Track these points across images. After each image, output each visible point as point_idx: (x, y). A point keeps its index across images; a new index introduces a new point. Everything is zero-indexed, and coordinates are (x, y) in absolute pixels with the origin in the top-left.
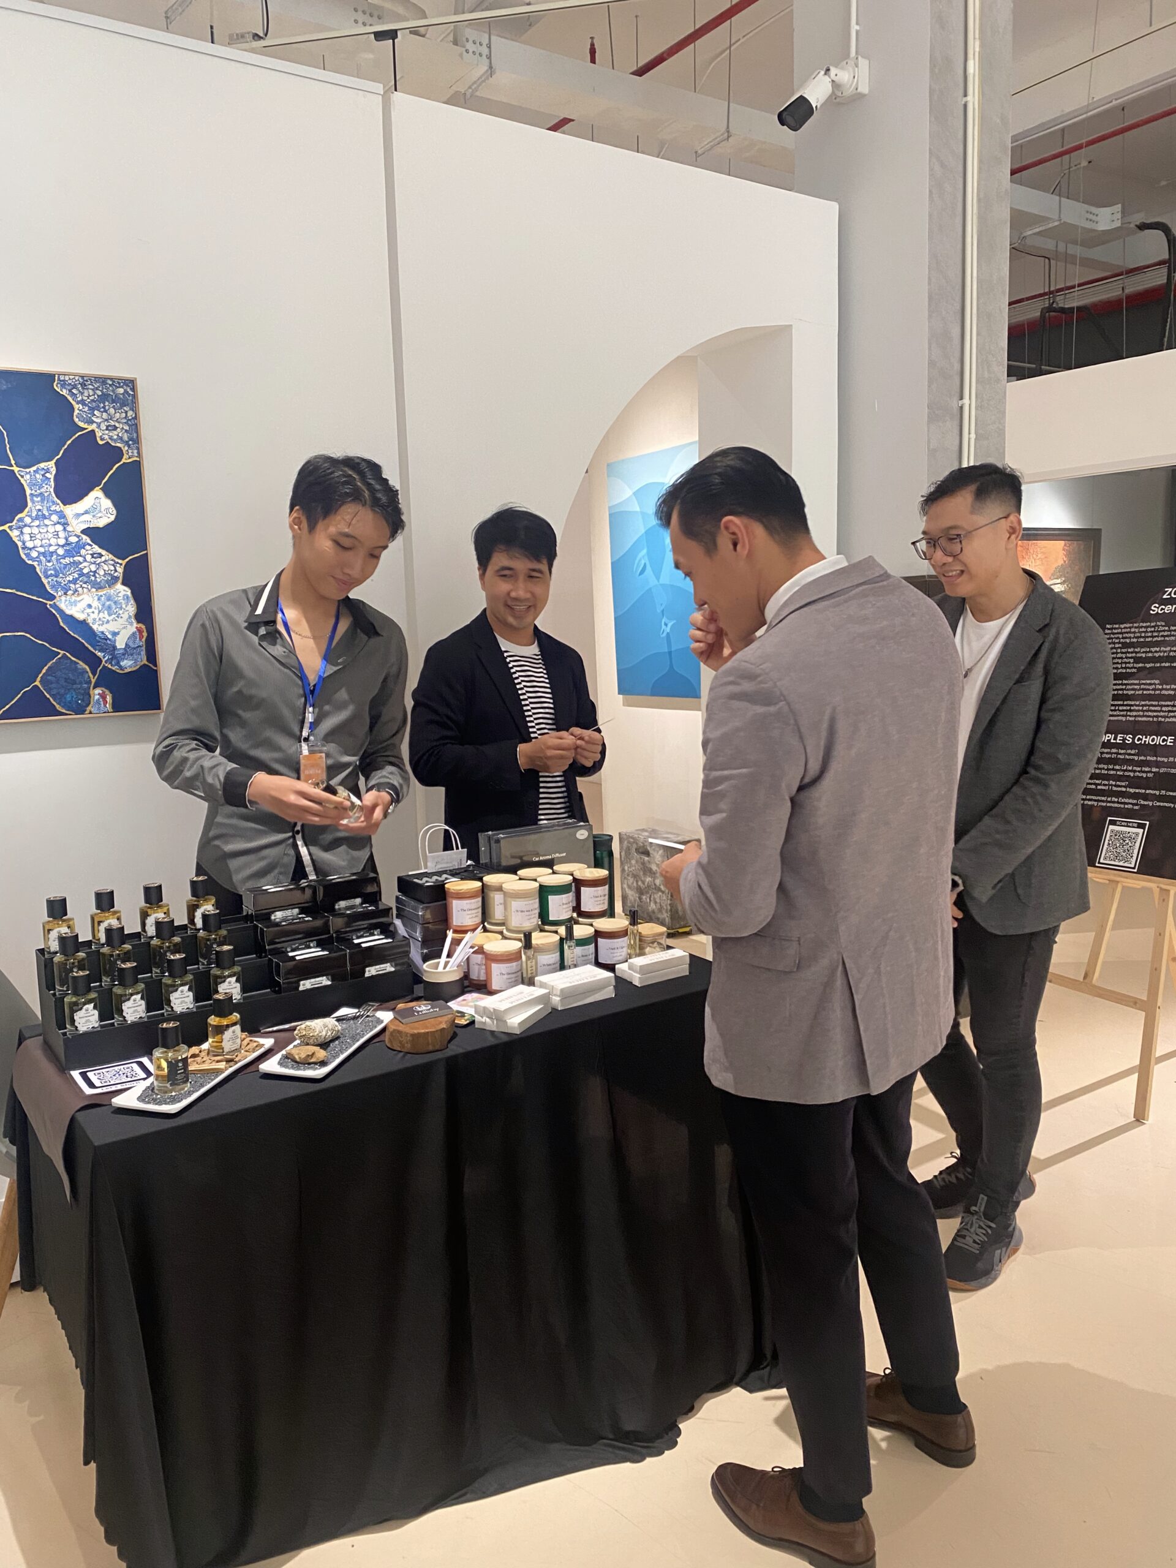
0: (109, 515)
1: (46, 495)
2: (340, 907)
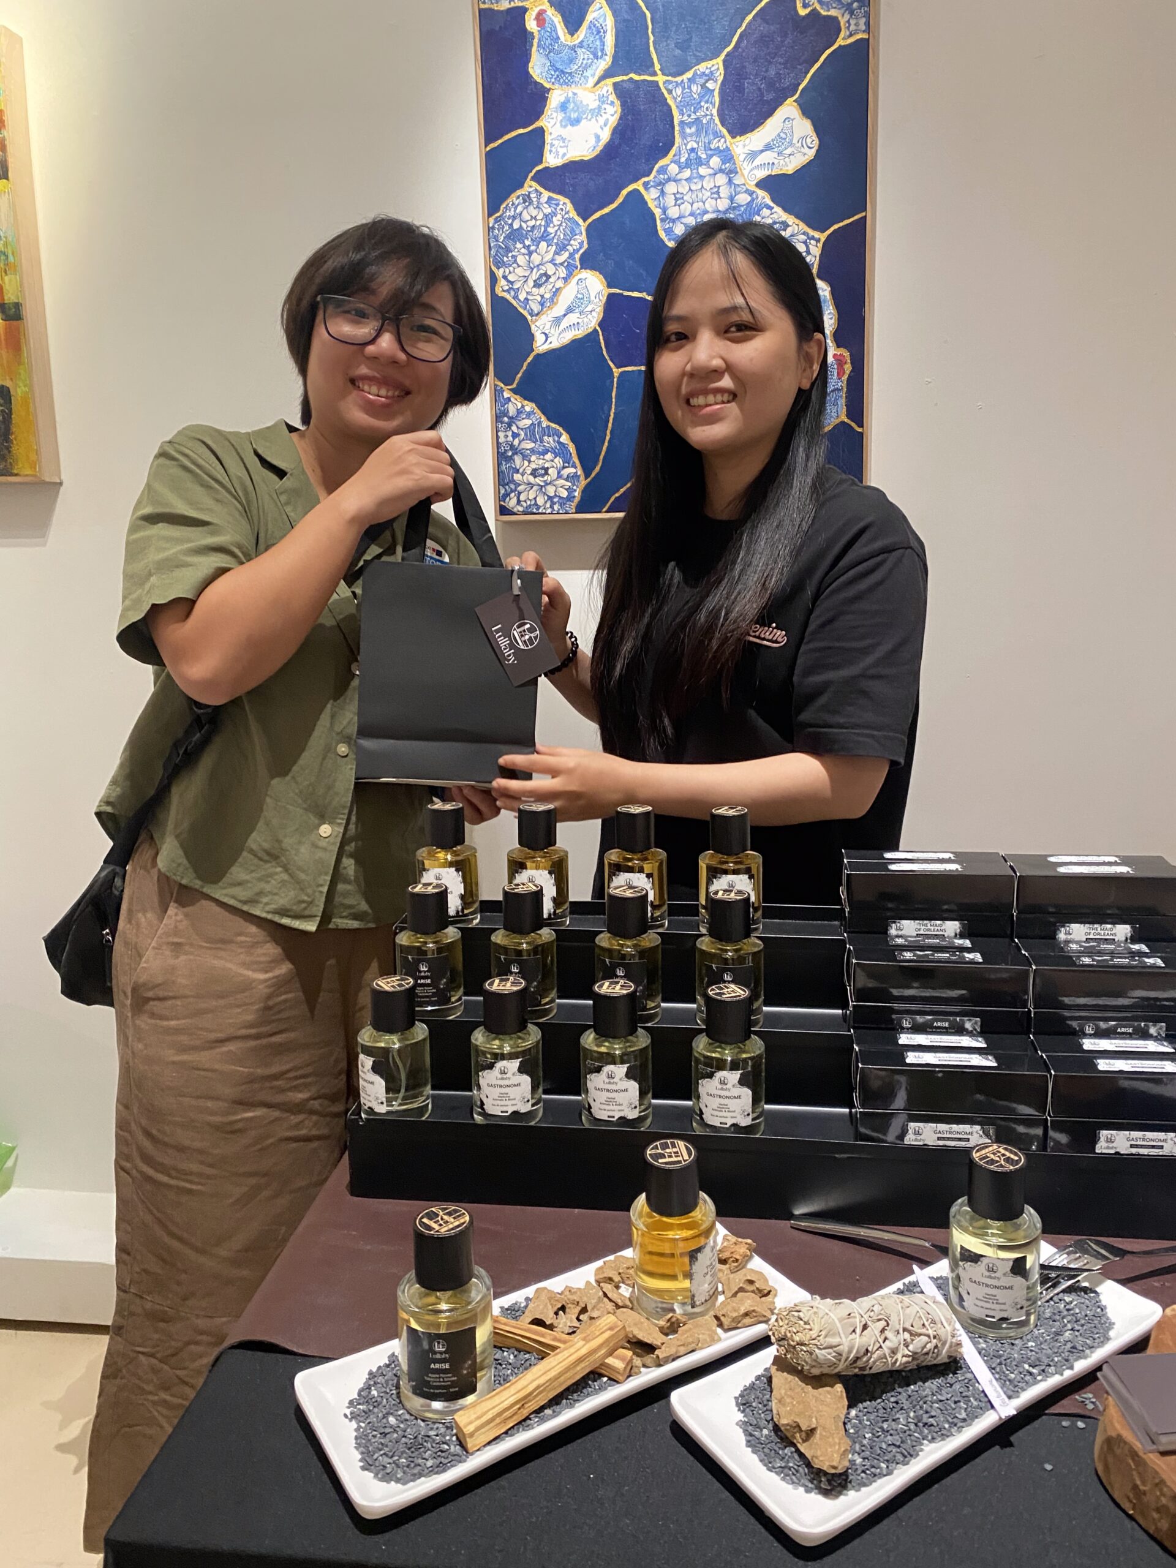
0: (806, 150)
1: (704, 121)
2: (1069, 937)
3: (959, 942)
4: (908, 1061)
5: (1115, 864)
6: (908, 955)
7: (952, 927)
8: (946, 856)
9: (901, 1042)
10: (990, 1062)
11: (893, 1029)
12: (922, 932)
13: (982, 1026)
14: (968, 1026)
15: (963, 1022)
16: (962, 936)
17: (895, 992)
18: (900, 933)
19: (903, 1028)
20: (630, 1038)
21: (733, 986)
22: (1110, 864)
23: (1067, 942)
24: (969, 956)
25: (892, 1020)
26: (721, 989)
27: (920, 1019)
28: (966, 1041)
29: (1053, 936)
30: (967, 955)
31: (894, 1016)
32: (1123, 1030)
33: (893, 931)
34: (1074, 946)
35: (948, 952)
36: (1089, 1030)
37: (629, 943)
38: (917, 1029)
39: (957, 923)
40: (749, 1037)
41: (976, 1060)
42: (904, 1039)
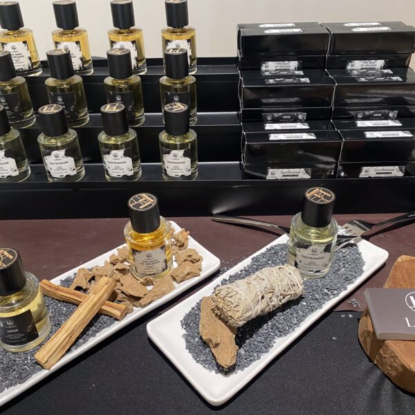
2: (353, 68)
3: (297, 72)
4: (271, 139)
5: (378, 26)
6: (271, 81)
7: (293, 64)
8: (291, 25)
9: (266, 128)
10: (312, 137)
11: (263, 121)
12: (278, 68)
13: (307, 117)
14: (300, 117)
15: (298, 115)
16: (299, 69)
17: (264, 101)
18: (267, 69)
19: (267, 120)
20: (126, 134)
21: (179, 104)
22: (375, 26)
23: (352, 70)
24: (303, 80)
25: (262, 116)
26: (172, 106)
27: (276, 115)
28: (299, 126)
29: (345, 67)
30: (302, 79)
31: (263, 114)
32: (376, 115)
33: (263, 68)
34: (355, 72)
35: (292, 78)
36: (360, 116)
37: (123, 81)
38: (275, 121)
39: (296, 62)
40: (188, 130)
41: (305, 136)
42: (268, 127)
